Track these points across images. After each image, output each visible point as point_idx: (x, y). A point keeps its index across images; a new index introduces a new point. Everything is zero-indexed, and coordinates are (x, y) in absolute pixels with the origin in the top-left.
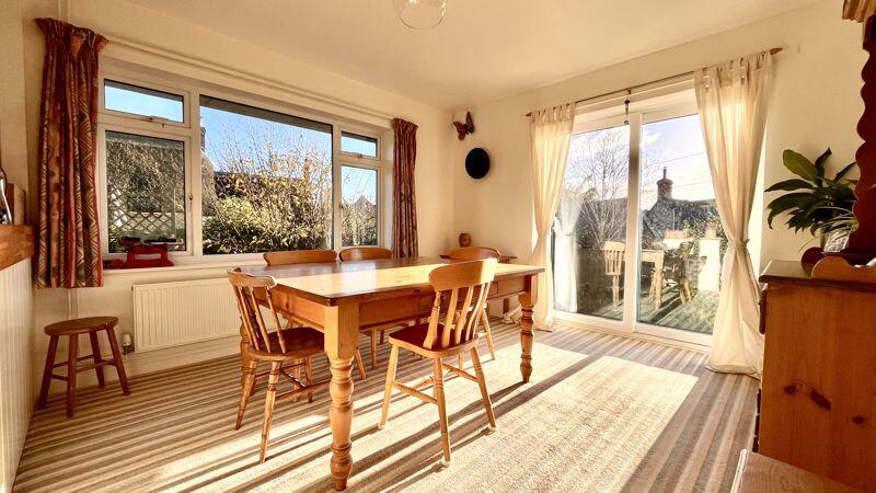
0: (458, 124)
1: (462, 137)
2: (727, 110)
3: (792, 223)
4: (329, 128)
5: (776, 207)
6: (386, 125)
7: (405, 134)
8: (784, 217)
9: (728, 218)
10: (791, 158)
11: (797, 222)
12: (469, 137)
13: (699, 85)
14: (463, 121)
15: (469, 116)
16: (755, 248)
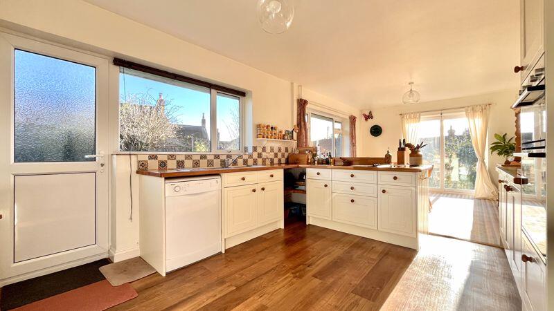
0: (365, 115)
1: (366, 119)
2: (476, 120)
3: (499, 154)
4: (331, 120)
5: (493, 149)
6: (348, 118)
7: (353, 120)
8: (496, 152)
9: (478, 152)
10: (496, 135)
11: (500, 154)
12: (370, 120)
13: (467, 111)
14: (368, 114)
15: (370, 112)
16: (486, 161)
